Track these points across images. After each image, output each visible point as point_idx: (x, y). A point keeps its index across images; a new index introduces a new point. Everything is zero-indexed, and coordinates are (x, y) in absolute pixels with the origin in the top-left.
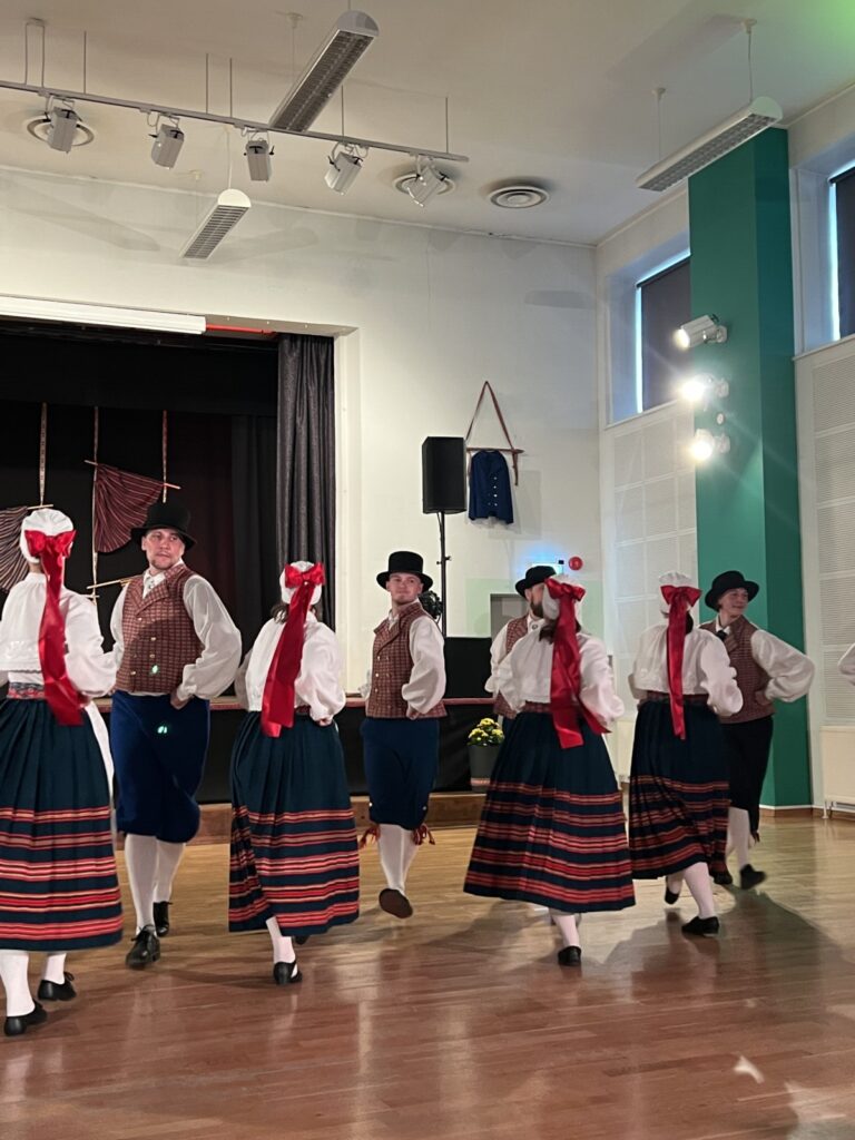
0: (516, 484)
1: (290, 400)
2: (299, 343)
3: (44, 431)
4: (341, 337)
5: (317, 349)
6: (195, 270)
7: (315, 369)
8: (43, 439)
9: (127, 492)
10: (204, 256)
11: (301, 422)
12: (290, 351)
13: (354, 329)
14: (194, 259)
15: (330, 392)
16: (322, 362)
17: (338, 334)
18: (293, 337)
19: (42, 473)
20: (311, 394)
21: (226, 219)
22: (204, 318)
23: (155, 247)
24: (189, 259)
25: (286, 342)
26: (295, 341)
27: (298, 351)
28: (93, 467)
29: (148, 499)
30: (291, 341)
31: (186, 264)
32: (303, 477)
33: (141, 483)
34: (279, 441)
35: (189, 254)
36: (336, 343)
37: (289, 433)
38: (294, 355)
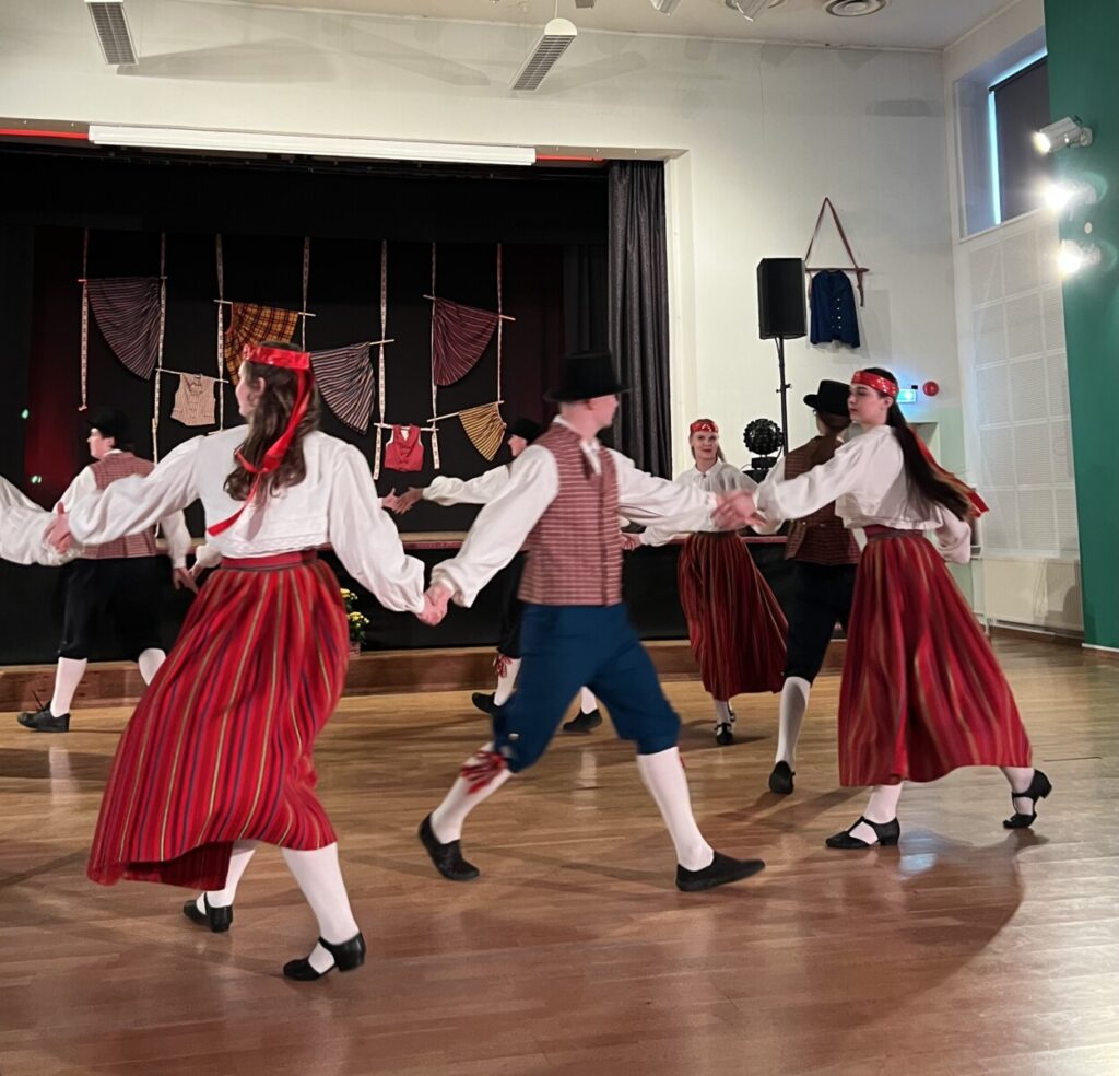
0: (862, 305)
1: (620, 227)
2: (628, 168)
3: (384, 268)
4: (671, 160)
5: (647, 175)
6: (524, 102)
7: (646, 194)
8: (384, 276)
9: (464, 326)
10: (533, 87)
11: (633, 249)
12: (620, 178)
13: (684, 151)
14: (523, 91)
15: (661, 217)
16: (653, 187)
17: (668, 158)
18: (623, 164)
19: (384, 309)
20: (642, 220)
21: (553, 48)
22: (533, 150)
23: (485, 81)
24: (518, 92)
25: (616, 169)
26: (625, 168)
27: (628, 177)
28: (432, 301)
29: (484, 331)
30: (621, 167)
31: (514, 96)
32: (636, 306)
33: (476, 315)
34: (610, 270)
35: (519, 86)
36: (666, 167)
37: (619, 261)
38: (624, 182)
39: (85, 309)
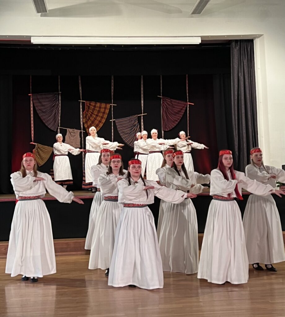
1: (236, 67)
2: (239, 43)
3: (142, 86)
4: (256, 39)
5: (246, 45)
6: (196, 19)
7: (246, 53)
8: (142, 89)
9: (174, 107)
10: (199, 13)
11: (241, 75)
12: (235, 47)
13: (262, 35)
14: (196, 15)
15: (253, 62)
16: (249, 50)
17: (255, 38)
18: (236, 41)
19: (142, 102)
20: (245, 63)
22: (200, 38)
23: (180, 12)
24: (193, 15)
25: (234, 44)
26: (237, 43)
27: (239, 46)
28: (161, 98)
29: (182, 109)
30: (236, 43)
31: (192, 17)
32: (243, 98)
33: (178, 103)
34: (232, 84)
35: (194, 13)
36: (254, 41)
37: (236, 80)
38: (237, 48)
39: (32, 105)
